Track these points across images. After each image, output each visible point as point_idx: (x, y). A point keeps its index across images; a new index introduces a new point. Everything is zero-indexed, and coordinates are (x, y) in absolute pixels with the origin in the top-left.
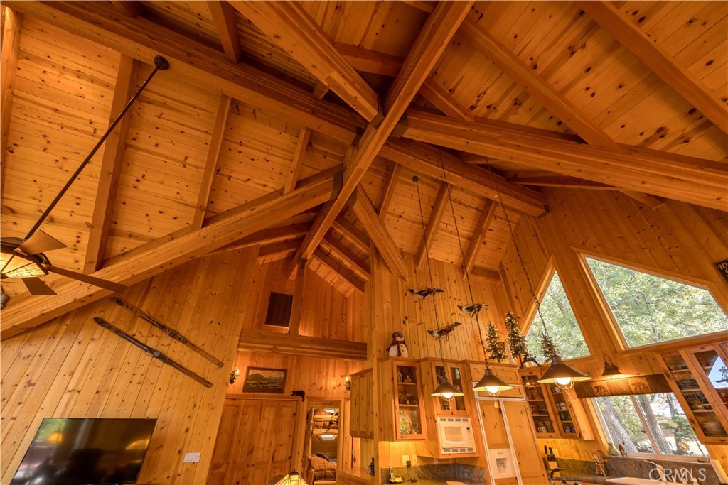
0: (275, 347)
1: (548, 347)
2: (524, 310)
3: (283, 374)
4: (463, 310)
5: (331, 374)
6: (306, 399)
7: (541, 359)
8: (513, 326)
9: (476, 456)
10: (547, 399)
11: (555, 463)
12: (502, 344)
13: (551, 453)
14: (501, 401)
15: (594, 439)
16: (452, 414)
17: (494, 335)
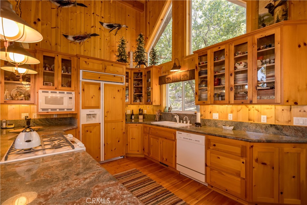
2: (150, 32)
4: (105, 25)
8: (141, 42)
9: (74, 113)
10: (143, 86)
11: (142, 116)
12: (129, 53)
13: (142, 112)
14: (102, 83)
15: (160, 105)
16: (56, 89)
17: (122, 46)
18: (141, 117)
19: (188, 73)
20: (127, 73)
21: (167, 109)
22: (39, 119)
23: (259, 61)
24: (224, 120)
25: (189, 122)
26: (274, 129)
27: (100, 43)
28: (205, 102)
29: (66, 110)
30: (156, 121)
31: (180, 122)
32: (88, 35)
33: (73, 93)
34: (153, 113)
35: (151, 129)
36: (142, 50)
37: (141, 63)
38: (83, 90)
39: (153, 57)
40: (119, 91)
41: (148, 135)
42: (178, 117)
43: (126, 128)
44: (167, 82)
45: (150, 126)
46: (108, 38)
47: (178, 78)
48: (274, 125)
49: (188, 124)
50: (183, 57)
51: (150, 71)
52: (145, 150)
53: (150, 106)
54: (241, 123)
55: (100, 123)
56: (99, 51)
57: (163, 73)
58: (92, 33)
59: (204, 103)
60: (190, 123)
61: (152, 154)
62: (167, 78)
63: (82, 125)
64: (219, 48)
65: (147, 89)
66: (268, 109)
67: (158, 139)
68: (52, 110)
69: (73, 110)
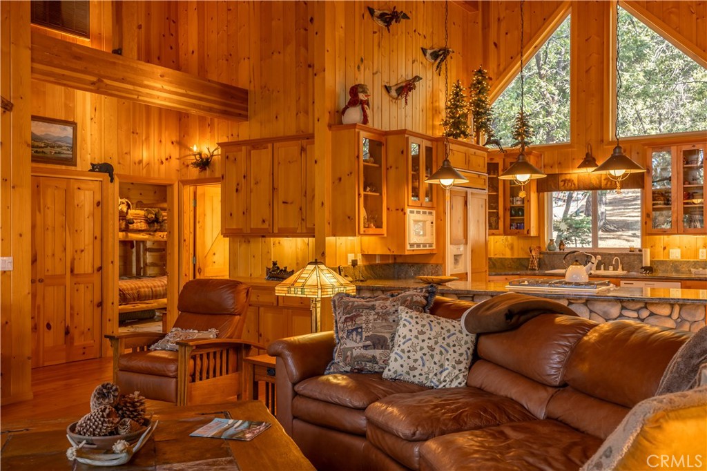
0: (100, 81)
1: (522, 127)
2: (502, 68)
3: (69, 130)
4: (428, 55)
5: (154, 138)
6: (117, 180)
7: (508, 142)
9: (434, 252)
10: (501, 193)
14: (469, 192)
15: (537, 235)
16: (421, 205)
24: (692, 260)
25: (620, 267)
31: (599, 269)
33: (434, 213)
44: (562, 188)
50: (603, 141)
55: (467, 274)
57: (545, 166)
59: (665, 232)
60: (623, 269)
62: (565, 181)
64: (694, 146)
69: (434, 247)
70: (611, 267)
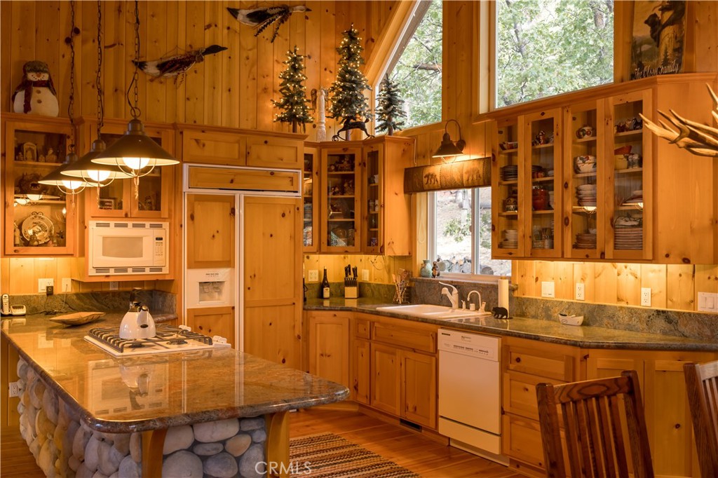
4: (241, 17)
8: (351, 57)
9: (168, 278)
10: (357, 195)
11: (355, 288)
12: (314, 93)
13: (355, 275)
14: (240, 197)
15: (407, 254)
16: (126, 216)
17: (293, 76)
18: (351, 292)
19: (480, 168)
20: (308, 157)
21: (429, 267)
22: (77, 295)
23: (622, 156)
24: (565, 300)
25: (483, 306)
26: (663, 321)
27: (229, 72)
28: (513, 251)
29: (147, 271)
30: (396, 303)
31: (460, 307)
32: (198, 52)
33: (166, 225)
34: (389, 281)
35: (376, 325)
36: (354, 82)
37: (352, 124)
38: (192, 217)
39: (387, 107)
40: (283, 215)
41: (367, 344)
42: (455, 291)
43: (305, 323)
44: (426, 187)
45: (374, 317)
46: (251, 54)
47: (456, 177)
48: (663, 312)
49: (481, 313)
50: (471, 115)
51: (377, 152)
52: (359, 388)
53: (380, 257)
54: (602, 308)
55: (233, 308)
56: (225, 94)
57: (418, 156)
58: (208, 44)
59: (511, 254)
60: (487, 309)
61: (377, 397)
62: (427, 176)
63: (188, 310)
64: (543, 114)
65: (369, 207)
66: (653, 271)
67: (394, 354)
68: (117, 269)
69: (166, 271)
70: (472, 306)
